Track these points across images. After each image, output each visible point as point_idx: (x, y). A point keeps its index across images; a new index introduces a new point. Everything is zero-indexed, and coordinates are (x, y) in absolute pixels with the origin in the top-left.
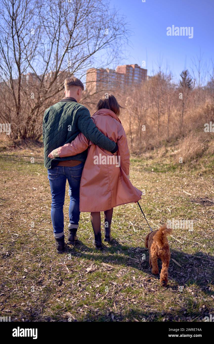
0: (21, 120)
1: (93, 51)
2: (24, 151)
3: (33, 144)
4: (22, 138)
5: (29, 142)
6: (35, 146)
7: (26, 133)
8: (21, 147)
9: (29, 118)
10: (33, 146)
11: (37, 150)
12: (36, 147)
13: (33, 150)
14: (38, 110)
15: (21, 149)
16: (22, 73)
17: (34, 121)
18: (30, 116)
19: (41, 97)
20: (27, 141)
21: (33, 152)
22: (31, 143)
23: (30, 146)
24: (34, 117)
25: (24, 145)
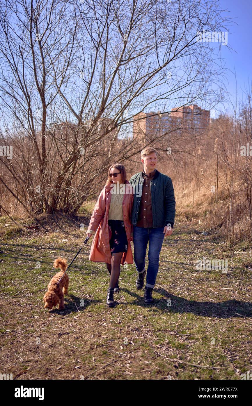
0: (48, 182)
1: (165, 62)
2: (52, 235)
3: (67, 222)
4: (48, 212)
5: (61, 219)
6: (70, 226)
7: (54, 203)
8: (47, 227)
9: (61, 179)
10: (67, 225)
11: (74, 233)
12: (72, 226)
13: (67, 233)
14: (75, 164)
15: (47, 231)
16: (48, 105)
17: (69, 183)
18: (62, 175)
19: (79, 141)
20: (57, 217)
21: (67, 238)
22: (63, 220)
23: (62, 226)
24: (67, 176)
25: (52, 225)
